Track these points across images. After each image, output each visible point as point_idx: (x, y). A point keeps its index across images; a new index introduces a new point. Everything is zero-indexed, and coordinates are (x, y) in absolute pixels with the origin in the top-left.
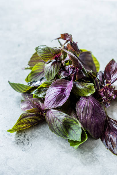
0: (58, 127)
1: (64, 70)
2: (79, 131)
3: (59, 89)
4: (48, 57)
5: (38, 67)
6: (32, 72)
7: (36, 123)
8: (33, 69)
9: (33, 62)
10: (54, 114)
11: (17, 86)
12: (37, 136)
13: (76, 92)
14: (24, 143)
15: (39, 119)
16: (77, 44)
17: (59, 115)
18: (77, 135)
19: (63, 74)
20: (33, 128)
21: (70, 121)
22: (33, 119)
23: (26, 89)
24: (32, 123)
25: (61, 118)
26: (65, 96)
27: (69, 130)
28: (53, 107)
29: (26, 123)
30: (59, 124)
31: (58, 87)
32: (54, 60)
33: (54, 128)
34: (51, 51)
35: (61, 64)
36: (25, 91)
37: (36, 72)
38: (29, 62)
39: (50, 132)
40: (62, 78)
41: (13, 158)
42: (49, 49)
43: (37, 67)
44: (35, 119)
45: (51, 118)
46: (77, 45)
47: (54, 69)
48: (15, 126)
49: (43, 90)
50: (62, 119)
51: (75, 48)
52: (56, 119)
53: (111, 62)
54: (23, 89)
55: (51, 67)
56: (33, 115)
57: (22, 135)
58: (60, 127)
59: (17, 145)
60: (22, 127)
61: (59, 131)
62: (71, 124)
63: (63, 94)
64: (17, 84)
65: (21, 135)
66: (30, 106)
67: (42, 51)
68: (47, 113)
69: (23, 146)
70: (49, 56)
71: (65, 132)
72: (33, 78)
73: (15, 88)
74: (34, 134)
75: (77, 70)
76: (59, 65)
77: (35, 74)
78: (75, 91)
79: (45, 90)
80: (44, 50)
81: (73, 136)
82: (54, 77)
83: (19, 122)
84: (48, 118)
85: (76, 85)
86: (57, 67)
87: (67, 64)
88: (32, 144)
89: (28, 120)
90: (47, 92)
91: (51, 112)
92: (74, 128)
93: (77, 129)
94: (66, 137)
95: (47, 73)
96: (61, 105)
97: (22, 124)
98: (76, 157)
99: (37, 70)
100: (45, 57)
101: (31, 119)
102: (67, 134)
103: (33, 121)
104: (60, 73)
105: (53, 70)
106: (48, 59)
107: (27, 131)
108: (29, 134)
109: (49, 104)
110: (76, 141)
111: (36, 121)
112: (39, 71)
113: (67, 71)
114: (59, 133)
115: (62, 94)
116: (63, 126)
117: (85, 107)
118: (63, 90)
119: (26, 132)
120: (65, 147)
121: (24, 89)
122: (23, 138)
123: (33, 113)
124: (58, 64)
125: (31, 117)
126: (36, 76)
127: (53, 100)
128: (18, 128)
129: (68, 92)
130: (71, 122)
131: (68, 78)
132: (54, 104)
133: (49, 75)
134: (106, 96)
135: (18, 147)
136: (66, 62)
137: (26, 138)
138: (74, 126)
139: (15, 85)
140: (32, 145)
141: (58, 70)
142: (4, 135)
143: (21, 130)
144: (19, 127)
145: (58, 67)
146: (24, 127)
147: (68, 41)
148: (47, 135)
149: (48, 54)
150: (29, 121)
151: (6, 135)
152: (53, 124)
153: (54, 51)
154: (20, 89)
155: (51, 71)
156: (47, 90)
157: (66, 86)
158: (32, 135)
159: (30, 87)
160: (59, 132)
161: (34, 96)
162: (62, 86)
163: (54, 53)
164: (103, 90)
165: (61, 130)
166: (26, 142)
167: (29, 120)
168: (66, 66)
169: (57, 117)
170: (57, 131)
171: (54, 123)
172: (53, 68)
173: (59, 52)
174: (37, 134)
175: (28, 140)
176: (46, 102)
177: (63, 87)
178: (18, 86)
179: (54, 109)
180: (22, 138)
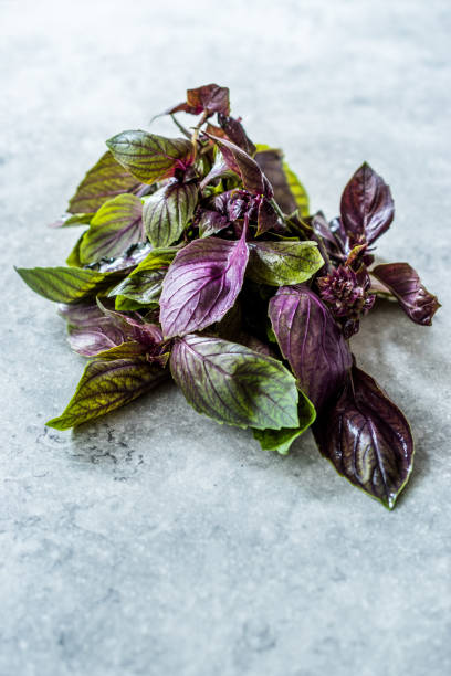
0: (218, 390)
1: (212, 208)
2: (288, 396)
3: (202, 271)
4: (152, 166)
5: (114, 212)
6: (93, 231)
7: (139, 389)
8: (97, 220)
9: (87, 199)
10: (200, 351)
11: (51, 277)
12: (152, 430)
13: (261, 275)
14: (113, 457)
15: (147, 377)
16: (242, 123)
17: (217, 351)
18: (283, 409)
19: (209, 221)
20: (130, 409)
21: (258, 365)
22: (127, 376)
23: (87, 282)
24: (124, 391)
25: (224, 361)
26: (226, 290)
27: (256, 398)
28: (192, 327)
29: (107, 392)
30: (221, 380)
31: (200, 265)
32: (173, 179)
33: (206, 398)
34: (163, 147)
35: (197, 191)
36: (80, 290)
37: (105, 230)
38: (73, 202)
39: (192, 412)
40: (207, 234)
41: (92, 506)
42: (155, 141)
43: (109, 210)
44: (134, 377)
45: (191, 366)
46: (241, 127)
47: (177, 207)
48: (73, 406)
49: (147, 280)
50: (229, 363)
51: (235, 136)
52: (207, 365)
53: (358, 175)
54: (73, 287)
55: (165, 203)
56: (126, 364)
57: (101, 435)
58: (225, 389)
59: (90, 465)
60: (95, 406)
61: (223, 403)
62: (260, 378)
63: (220, 285)
64: (50, 271)
65: (95, 435)
66: (105, 340)
67: (132, 150)
68: (175, 351)
69: (113, 466)
70: (159, 166)
71: (242, 405)
72: (96, 252)
73: (42, 285)
74: (138, 427)
75: (257, 202)
76: (193, 193)
77: (104, 236)
78: (257, 271)
79: (155, 278)
80: (139, 145)
81: (272, 416)
82: (179, 235)
83: (85, 389)
84: (179, 367)
85: (260, 252)
86: (187, 200)
87: (218, 188)
88: (141, 457)
89: (111, 382)
90: (164, 284)
91: (190, 346)
92: (272, 389)
93: (282, 390)
94: (247, 421)
95: (152, 225)
96: (219, 319)
97: (93, 395)
98: (297, 475)
99: (108, 224)
100: (145, 170)
101: (122, 379)
102: (251, 413)
103: (128, 383)
104: (199, 217)
105: (173, 211)
106: (156, 173)
107: (114, 420)
108: (122, 429)
109: (179, 322)
110: (283, 428)
111: (138, 384)
112: (117, 227)
113: (220, 211)
114: (221, 411)
115: (215, 283)
116: (234, 385)
117: (300, 314)
118: (217, 274)
119: (109, 424)
120: (254, 451)
121: (78, 283)
122: (105, 441)
123: (125, 360)
124: (188, 189)
125: (122, 371)
126: (106, 245)
127: (190, 304)
128: (82, 411)
129: (234, 277)
130: (259, 368)
131: (229, 234)
132: (193, 317)
133: (161, 229)
134: (341, 300)
135: (99, 469)
136: (212, 183)
137: (117, 440)
138: (271, 380)
139: (45, 275)
140: (144, 458)
141: (191, 209)
142: (38, 441)
143: (90, 420)
144: (85, 408)
145: (191, 199)
146: (102, 407)
147: (209, 115)
148: (184, 423)
149: (152, 159)
150: (116, 385)
151: (45, 439)
152: (199, 383)
153: (174, 147)
154: (64, 287)
155: (168, 215)
156: (161, 277)
157: (226, 260)
158: (133, 431)
159: (99, 275)
160: (223, 408)
161: (117, 302)
162: (210, 260)
163: (172, 153)
164: (330, 282)
165: (229, 400)
166: (120, 454)
167: (115, 380)
168: (213, 195)
169: (211, 358)
170: (217, 407)
171: (201, 381)
172: (173, 205)
173: (187, 151)
174: (148, 424)
175: (124, 445)
176: (165, 316)
177: (216, 263)
178: (56, 276)
179: (197, 333)
180: (101, 442)
